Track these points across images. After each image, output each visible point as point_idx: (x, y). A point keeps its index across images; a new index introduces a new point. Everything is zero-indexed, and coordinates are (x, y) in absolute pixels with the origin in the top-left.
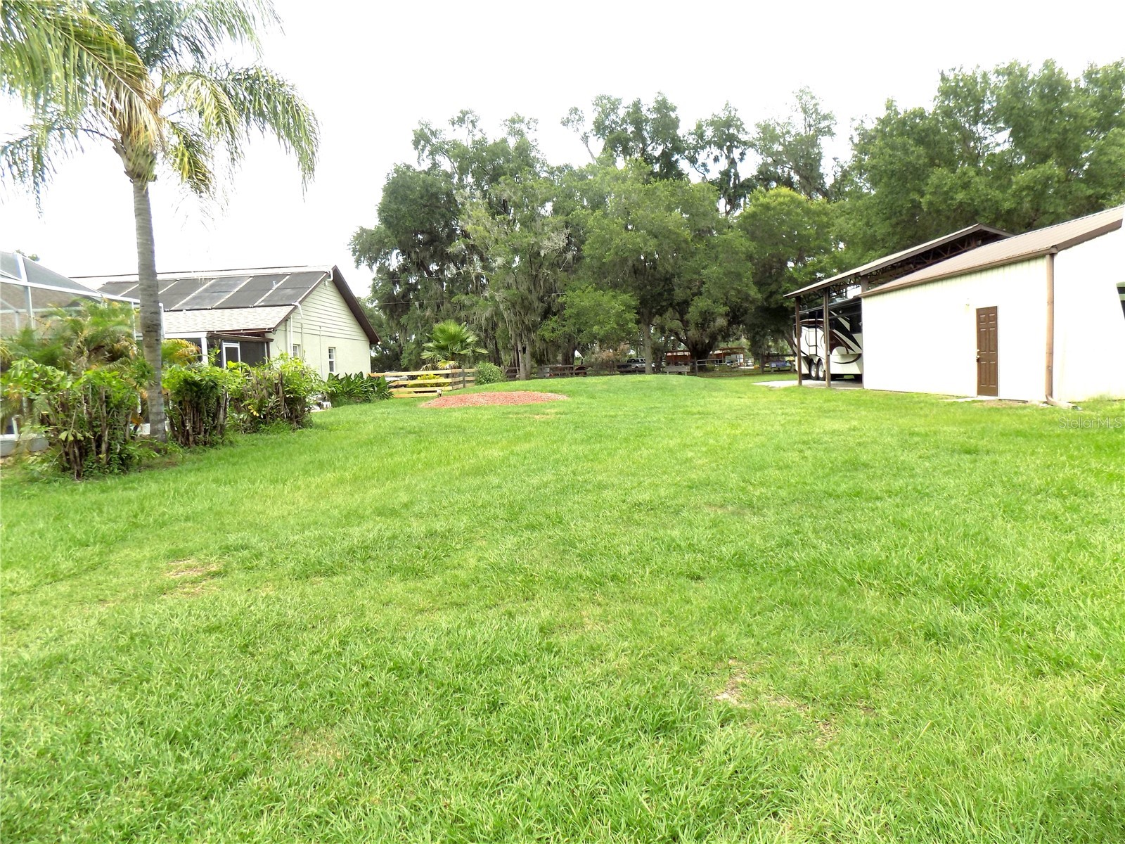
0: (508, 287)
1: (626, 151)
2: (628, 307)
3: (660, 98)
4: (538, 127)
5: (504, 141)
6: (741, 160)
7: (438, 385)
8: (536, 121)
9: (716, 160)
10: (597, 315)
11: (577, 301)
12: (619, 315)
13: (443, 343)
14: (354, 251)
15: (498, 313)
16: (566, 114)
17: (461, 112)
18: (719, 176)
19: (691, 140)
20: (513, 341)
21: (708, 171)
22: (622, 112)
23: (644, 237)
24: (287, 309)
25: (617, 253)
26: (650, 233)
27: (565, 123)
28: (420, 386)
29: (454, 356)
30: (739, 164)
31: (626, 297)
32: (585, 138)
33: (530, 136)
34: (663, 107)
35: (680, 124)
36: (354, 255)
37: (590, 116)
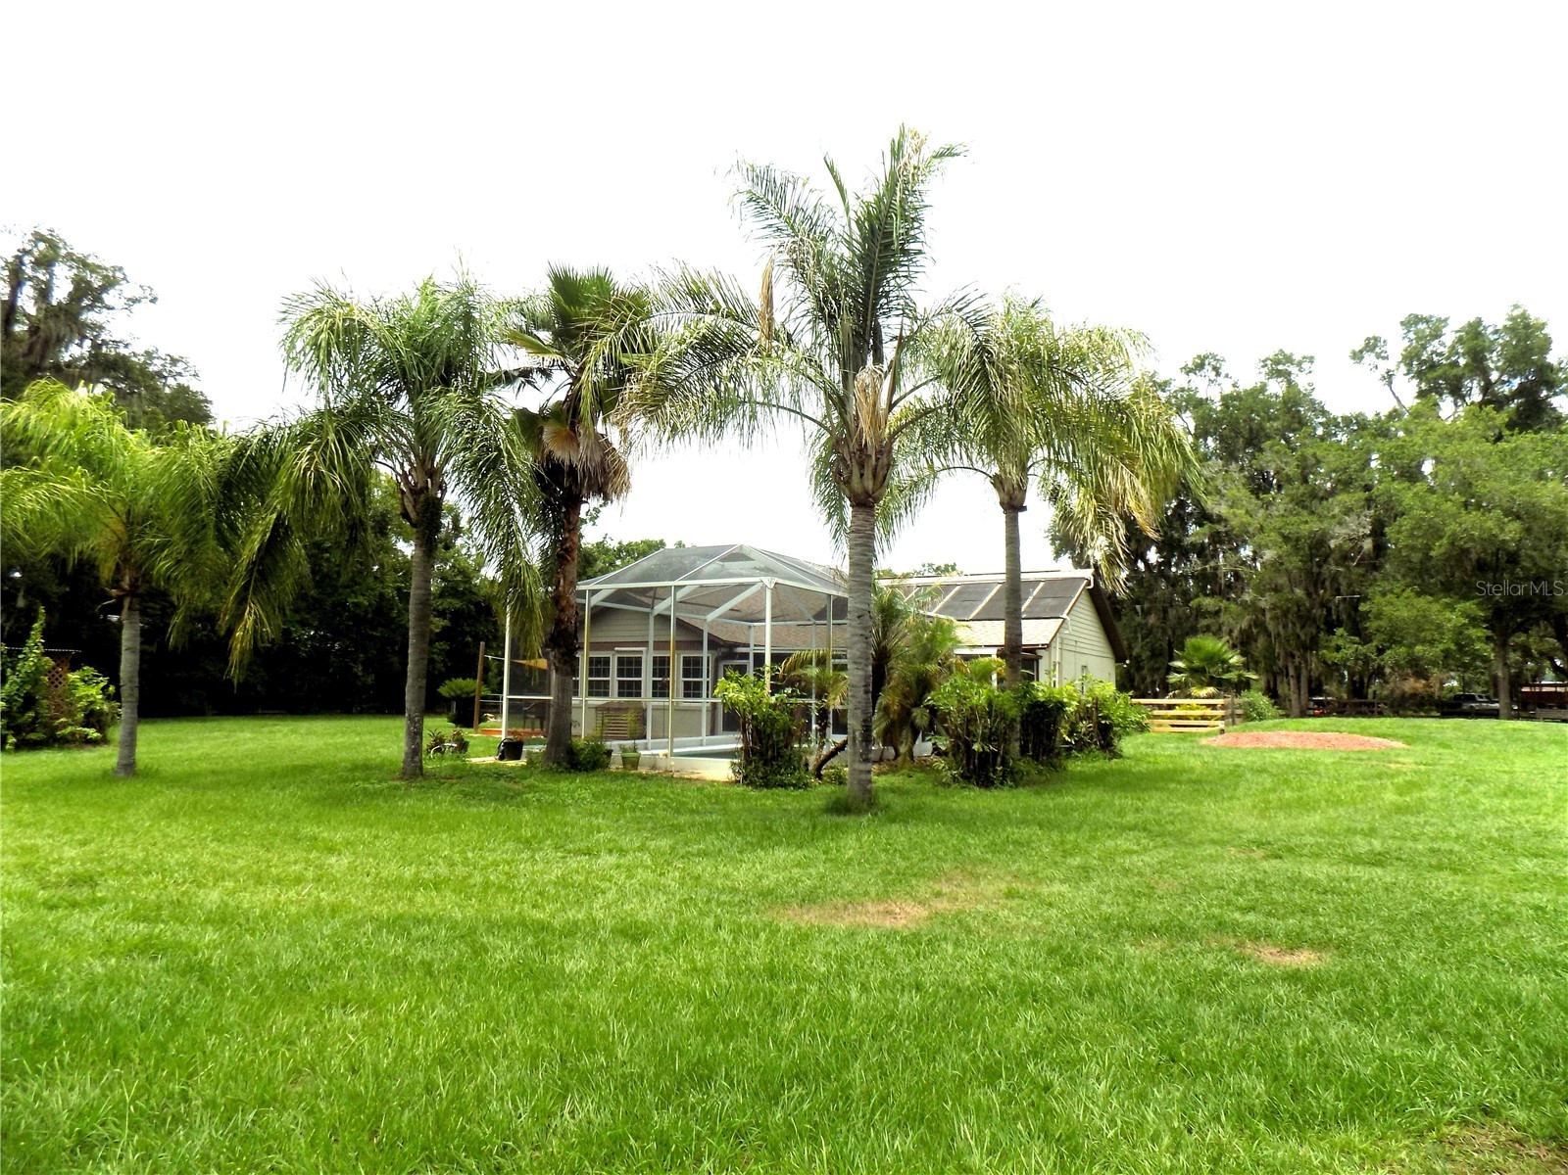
0: (1277, 590)
1: (1457, 392)
2: (1474, 621)
3: (1516, 313)
4: (1315, 367)
5: (1263, 388)
7: (1204, 718)
8: (1311, 360)
10: (1420, 629)
11: (1387, 610)
12: (1459, 631)
13: (1197, 663)
14: (1053, 540)
15: (1258, 624)
16: (1359, 345)
17: (1199, 357)
20: (1280, 663)
22: (1449, 337)
23: (1499, 520)
24: (1055, 624)
25: (1453, 544)
26: (1508, 513)
27: (1357, 356)
28: (1180, 717)
29: (1212, 681)
31: (1470, 606)
32: (1389, 377)
33: (1301, 381)
34: (1522, 326)
35: (1552, 346)
36: (1053, 544)
37: (1397, 345)
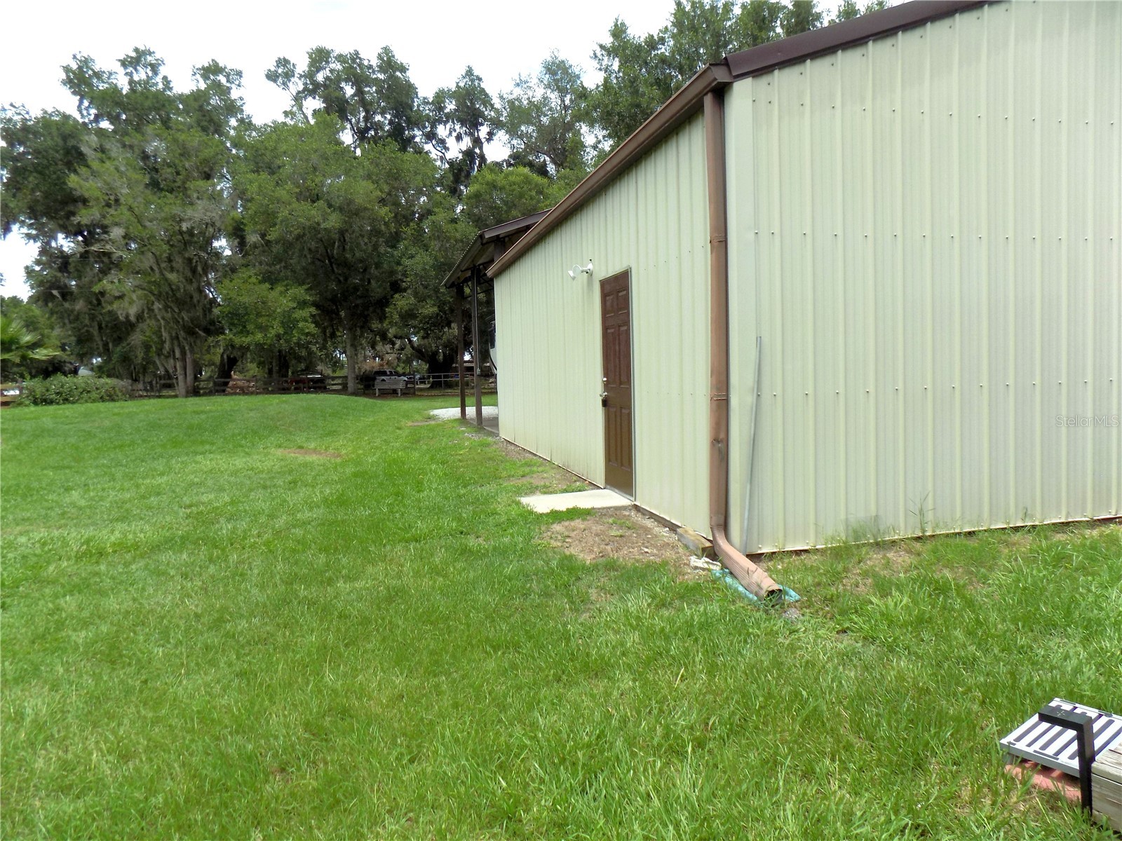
3: (384, 53)
4: (242, 80)
6: (489, 140)
8: (239, 74)
9: (459, 138)
16: (272, 66)
17: (136, 50)
18: (460, 156)
19: (427, 110)
21: (447, 149)
27: (272, 77)
30: (486, 146)
34: (389, 63)
